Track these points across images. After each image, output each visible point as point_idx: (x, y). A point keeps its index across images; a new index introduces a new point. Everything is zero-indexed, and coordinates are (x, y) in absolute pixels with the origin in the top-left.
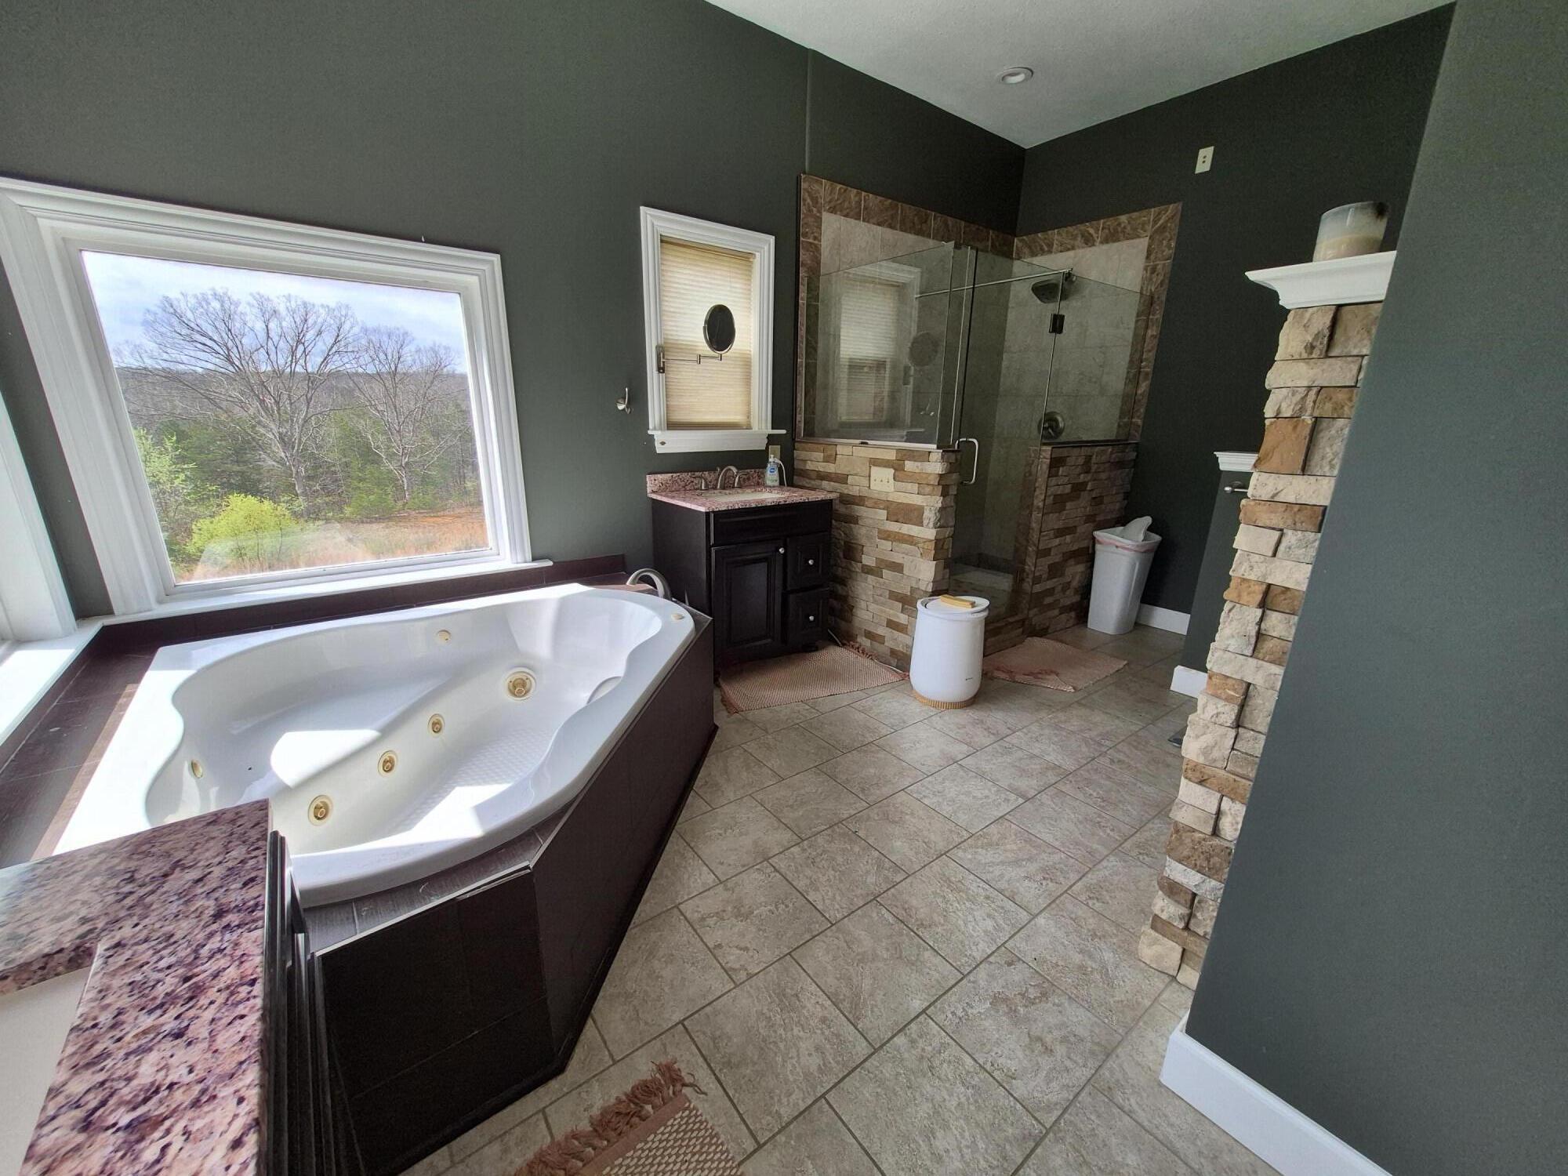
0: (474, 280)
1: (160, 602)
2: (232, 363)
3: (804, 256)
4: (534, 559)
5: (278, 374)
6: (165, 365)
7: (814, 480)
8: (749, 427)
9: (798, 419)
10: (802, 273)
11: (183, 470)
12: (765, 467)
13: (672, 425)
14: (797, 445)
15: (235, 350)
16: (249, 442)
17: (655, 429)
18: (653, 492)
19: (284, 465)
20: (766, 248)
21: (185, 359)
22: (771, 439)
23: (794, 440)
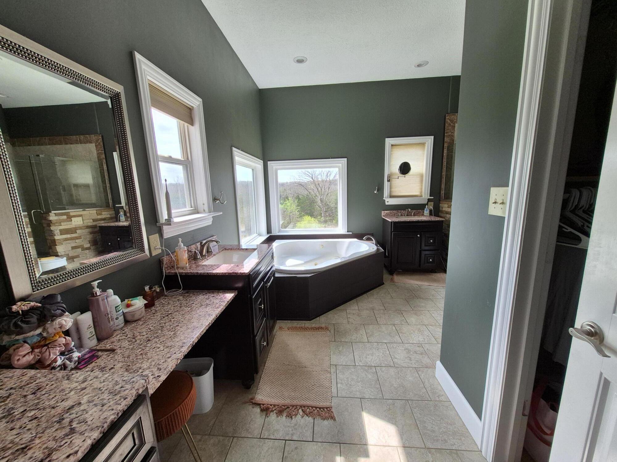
0: (341, 165)
1: (278, 232)
2: (313, 179)
3: (446, 139)
4: (347, 232)
5: (323, 181)
6: (299, 181)
7: (444, 214)
8: (421, 196)
9: (442, 193)
10: (446, 145)
11: (298, 209)
12: (424, 209)
13: (391, 197)
14: (441, 202)
15: (314, 175)
16: (313, 201)
17: (385, 198)
18: (383, 216)
19: (320, 207)
20: (430, 140)
21: (303, 179)
22: (429, 200)
23: (440, 200)
